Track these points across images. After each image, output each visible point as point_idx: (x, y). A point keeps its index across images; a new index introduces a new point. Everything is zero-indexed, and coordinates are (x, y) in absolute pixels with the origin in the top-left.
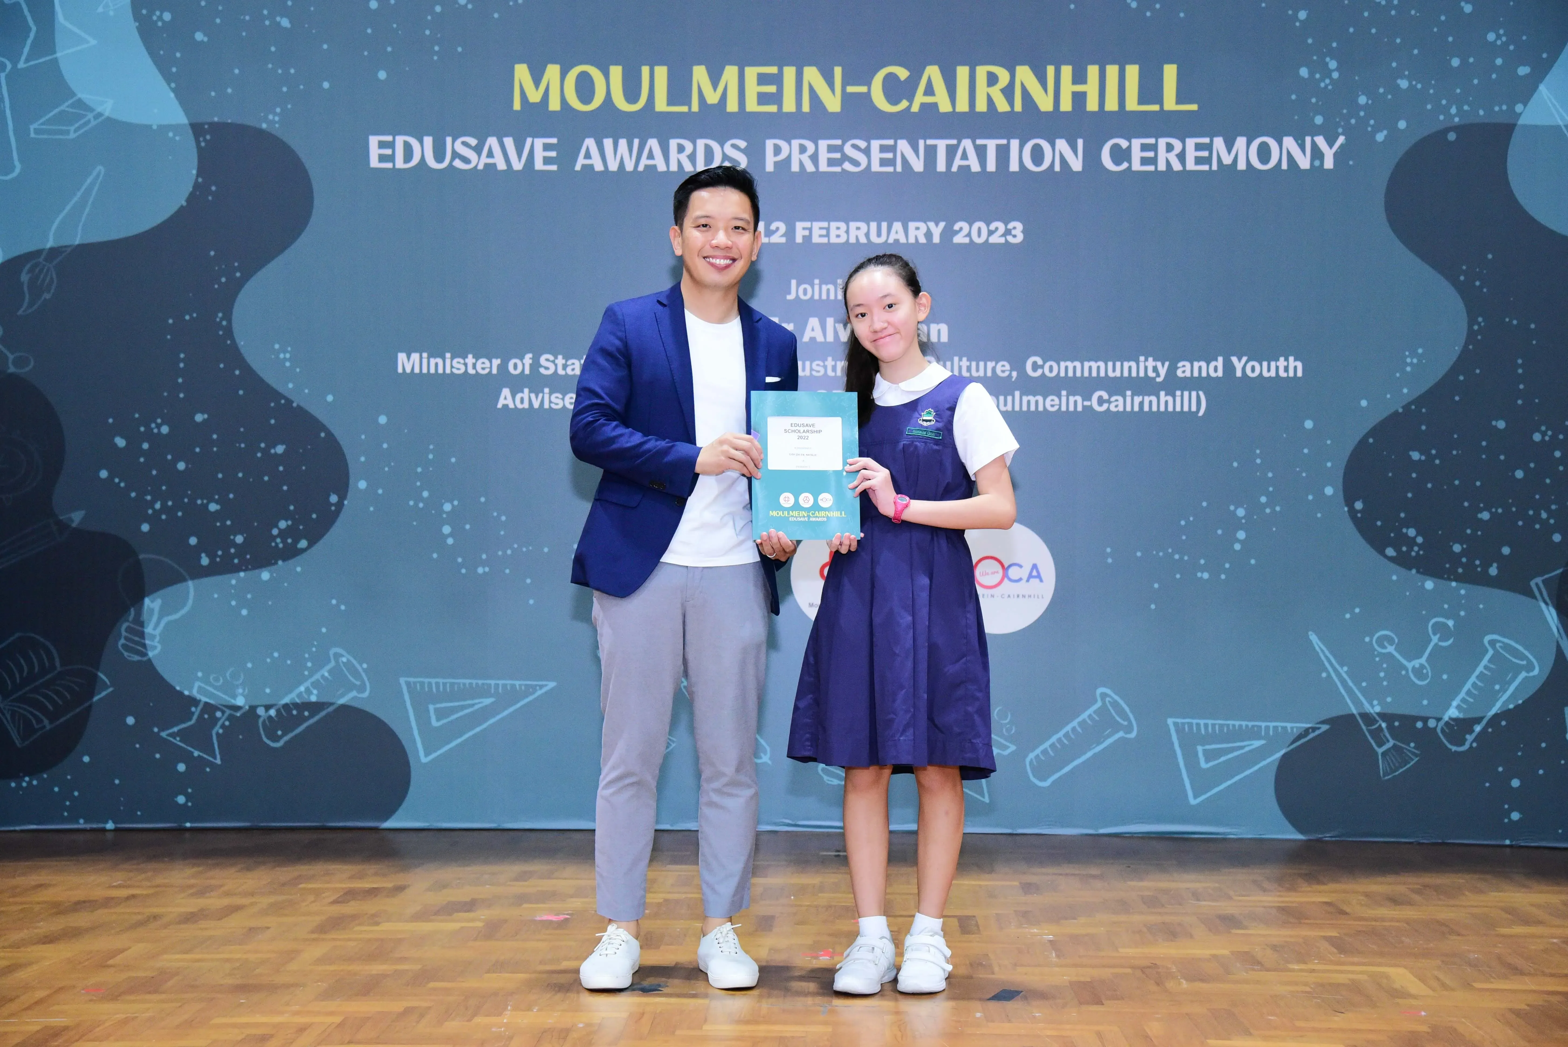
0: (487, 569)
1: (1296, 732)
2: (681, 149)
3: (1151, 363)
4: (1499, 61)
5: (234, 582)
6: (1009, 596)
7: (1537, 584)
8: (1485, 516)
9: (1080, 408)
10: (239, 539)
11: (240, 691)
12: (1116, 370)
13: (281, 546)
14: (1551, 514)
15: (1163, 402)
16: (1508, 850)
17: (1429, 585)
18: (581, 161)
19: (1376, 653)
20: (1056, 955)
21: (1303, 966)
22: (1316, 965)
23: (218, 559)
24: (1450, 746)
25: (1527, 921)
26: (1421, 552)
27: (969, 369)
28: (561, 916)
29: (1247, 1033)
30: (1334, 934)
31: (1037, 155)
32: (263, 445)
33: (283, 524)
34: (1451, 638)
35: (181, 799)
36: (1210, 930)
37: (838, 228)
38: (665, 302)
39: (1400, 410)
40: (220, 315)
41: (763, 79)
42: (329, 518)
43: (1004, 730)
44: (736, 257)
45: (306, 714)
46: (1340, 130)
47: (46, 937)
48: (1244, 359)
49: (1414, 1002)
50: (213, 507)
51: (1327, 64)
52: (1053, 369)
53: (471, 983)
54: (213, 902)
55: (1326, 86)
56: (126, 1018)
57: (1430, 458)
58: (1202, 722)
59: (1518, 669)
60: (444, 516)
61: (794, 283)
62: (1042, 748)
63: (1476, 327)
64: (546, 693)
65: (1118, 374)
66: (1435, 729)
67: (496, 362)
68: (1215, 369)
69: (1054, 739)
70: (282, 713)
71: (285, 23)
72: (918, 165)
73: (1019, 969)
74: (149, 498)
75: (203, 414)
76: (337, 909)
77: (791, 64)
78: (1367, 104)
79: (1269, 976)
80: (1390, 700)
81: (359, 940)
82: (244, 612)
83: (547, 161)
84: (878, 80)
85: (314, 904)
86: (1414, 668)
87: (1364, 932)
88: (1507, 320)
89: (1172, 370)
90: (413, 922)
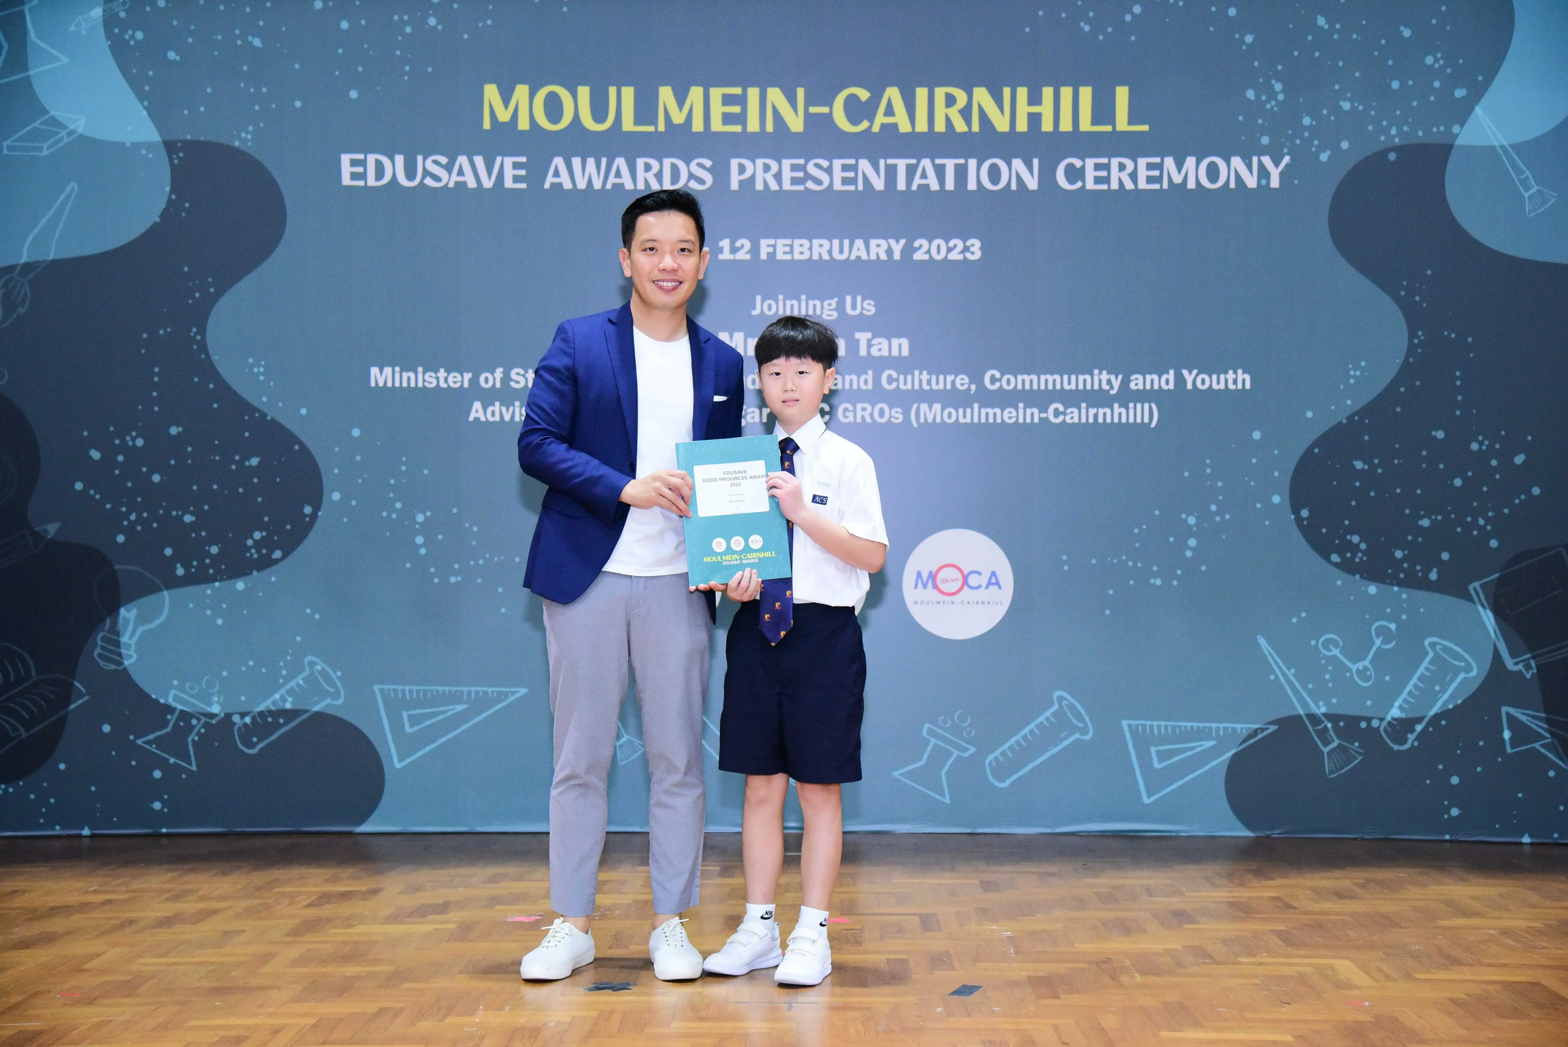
0: (459, 579)
1: (1245, 733)
2: (648, 167)
3: (1105, 376)
4: (1437, 84)
5: (209, 592)
6: (969, 603)
7: (1475, 589)
8: (1425, 523)
9: (1036, 420)
10: (214, 550)
11: (216, 699)
12: (1070, 383)
13: (256, 556)
14: (1488, 521)
15: (1117, 414)
16: (1448, 845)
17: (1372, 589)
18: (550, 180)
19: (1321, 656)
20: (1015, 951)
21: (1253, 960)
22: (1264, 958)
23: (193, 570)
24: (1392, 745)
25: (1466, 913)
26: (1365, 558)
27: (929, 382)
28: (532, 917)
29: (1196, 1022)
30: (1281, 927)
31: (995, 174)
32: (237, 458)
33: (257, 535)
34: (1393, 641)
35: (157, 806)
36: (1163, 926)
37: (801, 245)
38: (614, 319)
39: (1344, 421)
40: (194, 330)
41: (727, 100)
42: (303, 528)
43: (964, 733)
44: (681, 280)
45: (281, 721)
46: (1286, 150)
47: (22, 942)
48: (1195, 372)
49: (1357, 992)
50: (188, 518)
51: (1273, 86)
52: (1010, 382)
53: (444, 984)
54: (189, 906)
55: (1272, 107)
56: (101, 1021)
57: (1374, 467)
58: (1155, 723)
59: (1457, 671)
60: (417, 526)
61: (758, 298)
62: (1000, 750)
63: (1416, 341)
64: (517, 699)
65: (1073, 386)
66: (1378, 728)
67: (468, 376)
68: (1167, 381)
69: (1012, 741)
70: (256, 720)
71: (257, 42)
72: (879, 184)
73: (979, 965)
74: (124, 509)
75: (178, 426)
76: (312, 913)
77: (754, 85)
78: (1311, 125)
79: (1219, 970)
80: (1334, 701)
81: (334, 942)
82: (220, 621)
83: (516, 179)
84: (839, 101)
85: (289, 907)
86: (1358, 670)
87: (1312, 926)
88: (1446, 333)
89: (1125, 383)
90: (387, 924)
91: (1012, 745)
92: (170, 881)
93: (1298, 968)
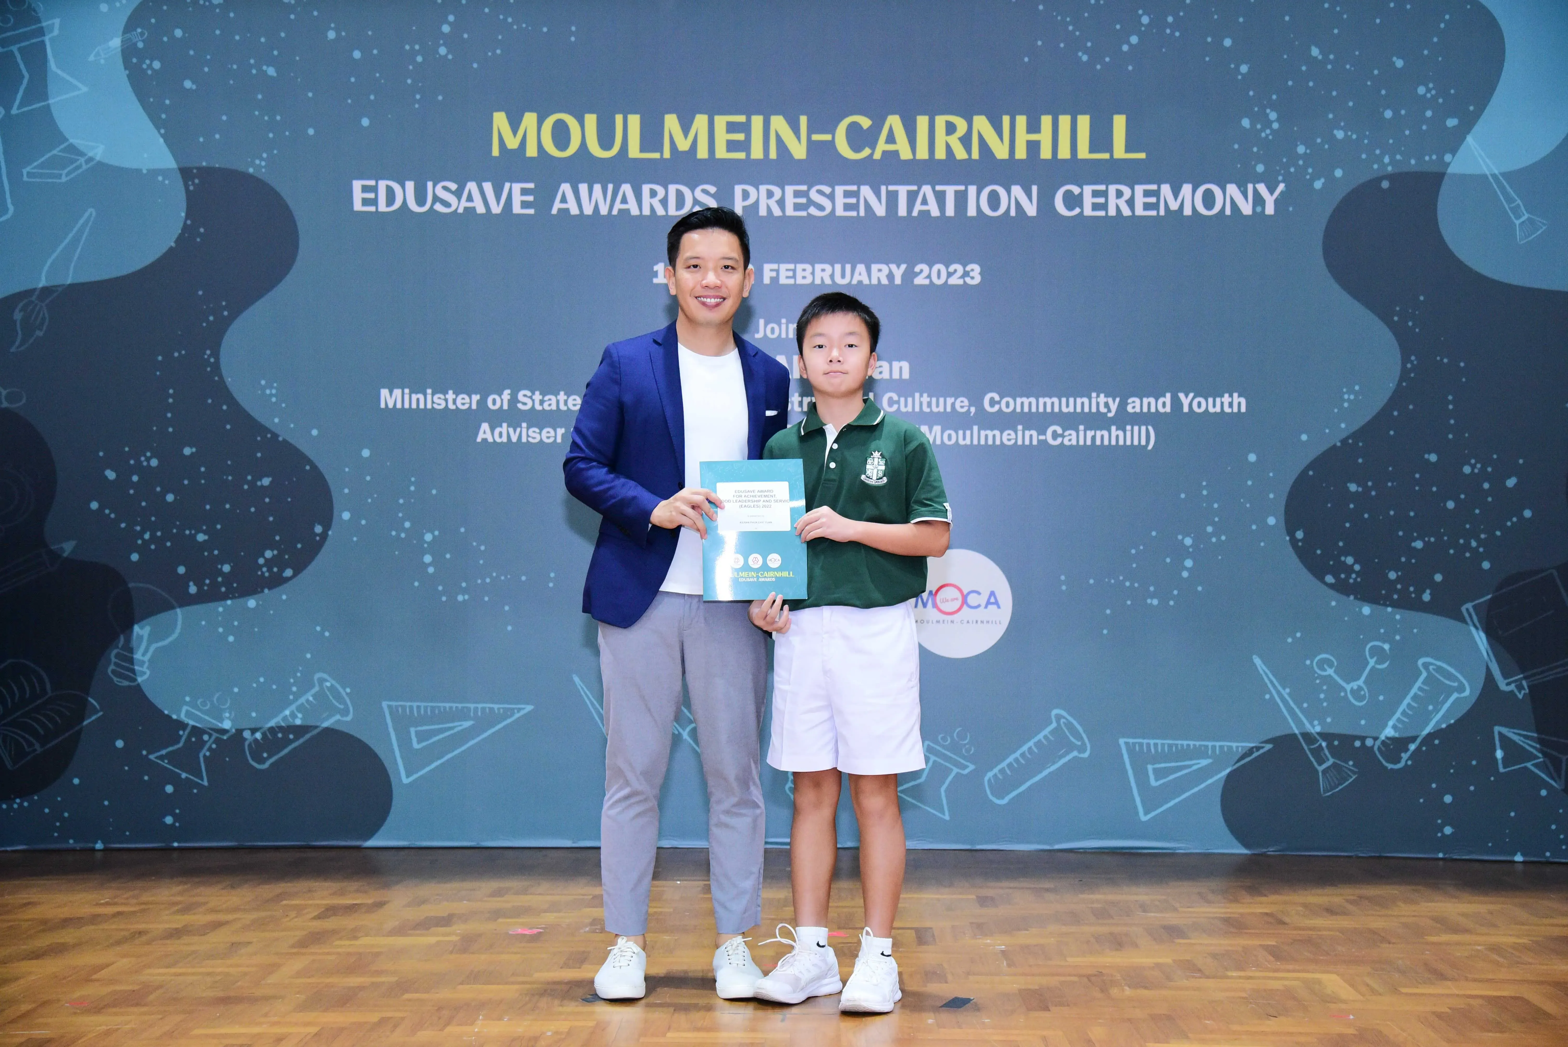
0: (466, 597)
1: (1241, 752)
2: (653, 194)
3: (1102, 399)
4: (1429, 114)
5: (221, 609)
6: (968, 622)
7: (1467, 610)
8: (1419, 544)
9: (1035, 442)
10: (226, 568)
11: (227, 715)
12: (1068, 405)
13: (267, 574)
14: (1480, 543)
15: (1114, 436)
16: (1441, 863)
17: (1366, 610)
18: (557, 206)
19: (1316, 675)
20: (1007, 964)
21: (1242, 974)
22: (1252, 972)
23: (206, 588)
24: (1386, 764)
25: (1455, 929)
26: (1359, 579)
27: (929, 405)
28: (535, 930)
29: (1184, 1036)
30: (1271, 942)
31: (994, 201)
32: (249, 478)
33: (269, 554)
34: (1386, 661)
35: (169, 820)
36: (1155, 939)
37: (804, 270)
38: (660, 341)
39: (1339, 444)
40: (208, 352)
41: (732, 127)
42: (314, 547)
43: (964, 750)
44: (725, 296)
45: (291, 736)
46: (1280, 178)
47: (33, 952)
48: (1191, 395)
49: (1343, 1006)
50: (201, 537)
51: (1268, 115)
52: (1010, 405)
53: (444, 994)
54: (199, 918)
55: (1267, 136)
56: (109, 1029)
57: (1367, 490)
58: (1152, 742)
59: (1449, 691)
60: (426, 545)
61: (762, 322)
62: (1000, 767)
63: (1409, 365)
64: (523, 716)
65: (1071, 409)
66: (1373, 747)
67: (476, 398)
68: (1164, 404)
69: (1011, 759)
70: (267, 736)
71: (271, 71)
72: (880, 210)
73: (971, 978)
74: (138, 528)
75: (191, 447)
76: (318, 925)
77: (758, 113)
78: (1305, 153)
79: (1210, 983)
80: (1329, 720)
81: (339, 954)
82: (231, 639)
83: (525, 205)
84: (842, 129)
85: (296, 920)
86: (1352, 690)
87: (1301, 940)
88: (1438, 358)
89: (1123, 405)
90: (391, 936)
91: (1011, 762)
92: (180, 893)
93: (1286, 983)
